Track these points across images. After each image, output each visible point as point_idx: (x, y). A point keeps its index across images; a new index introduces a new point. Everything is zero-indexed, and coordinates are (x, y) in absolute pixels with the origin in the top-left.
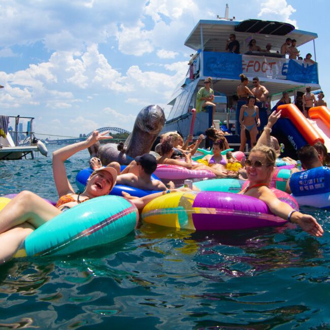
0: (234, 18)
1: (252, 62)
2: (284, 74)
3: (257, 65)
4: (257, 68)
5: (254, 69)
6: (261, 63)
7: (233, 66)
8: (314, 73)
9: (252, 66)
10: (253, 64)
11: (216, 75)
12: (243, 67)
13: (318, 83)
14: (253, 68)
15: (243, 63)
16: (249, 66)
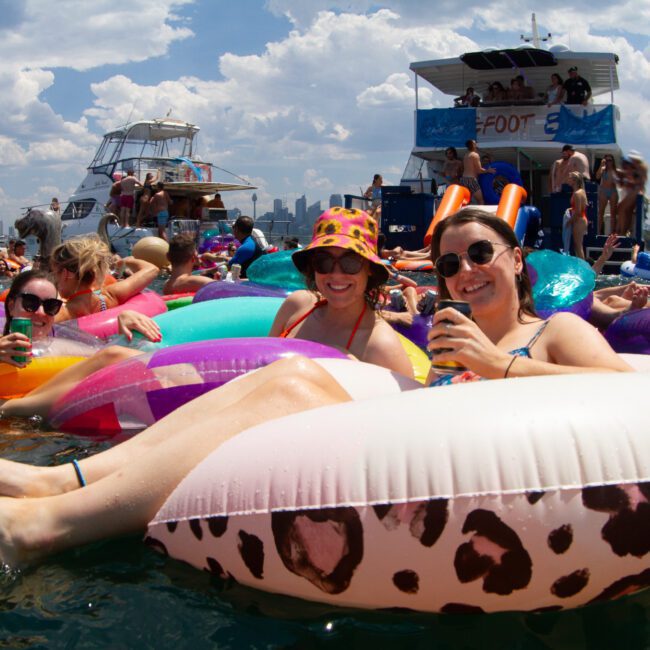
0: (550, 35)
1: (493, 117)
2: (549, 131)
3: (501, 120)
4: (500, 127)
5: (496, 129)
6: (507, 117)
7: (461, 128)
8: (608, 124)
9: (492, 124)
10: (494, 120)
11: (435, 144)
12: (478, 127)
13: (613, 140)
14: (493, 127)
15: (478, 121)
16: (487, 124)
